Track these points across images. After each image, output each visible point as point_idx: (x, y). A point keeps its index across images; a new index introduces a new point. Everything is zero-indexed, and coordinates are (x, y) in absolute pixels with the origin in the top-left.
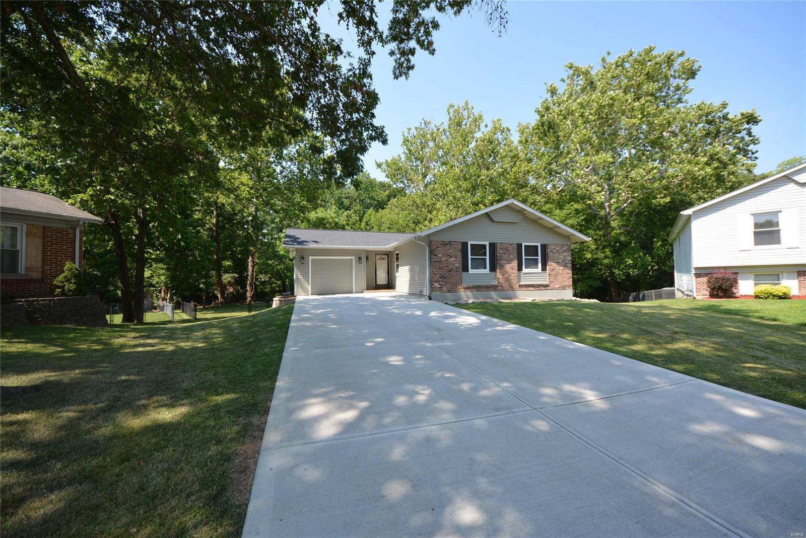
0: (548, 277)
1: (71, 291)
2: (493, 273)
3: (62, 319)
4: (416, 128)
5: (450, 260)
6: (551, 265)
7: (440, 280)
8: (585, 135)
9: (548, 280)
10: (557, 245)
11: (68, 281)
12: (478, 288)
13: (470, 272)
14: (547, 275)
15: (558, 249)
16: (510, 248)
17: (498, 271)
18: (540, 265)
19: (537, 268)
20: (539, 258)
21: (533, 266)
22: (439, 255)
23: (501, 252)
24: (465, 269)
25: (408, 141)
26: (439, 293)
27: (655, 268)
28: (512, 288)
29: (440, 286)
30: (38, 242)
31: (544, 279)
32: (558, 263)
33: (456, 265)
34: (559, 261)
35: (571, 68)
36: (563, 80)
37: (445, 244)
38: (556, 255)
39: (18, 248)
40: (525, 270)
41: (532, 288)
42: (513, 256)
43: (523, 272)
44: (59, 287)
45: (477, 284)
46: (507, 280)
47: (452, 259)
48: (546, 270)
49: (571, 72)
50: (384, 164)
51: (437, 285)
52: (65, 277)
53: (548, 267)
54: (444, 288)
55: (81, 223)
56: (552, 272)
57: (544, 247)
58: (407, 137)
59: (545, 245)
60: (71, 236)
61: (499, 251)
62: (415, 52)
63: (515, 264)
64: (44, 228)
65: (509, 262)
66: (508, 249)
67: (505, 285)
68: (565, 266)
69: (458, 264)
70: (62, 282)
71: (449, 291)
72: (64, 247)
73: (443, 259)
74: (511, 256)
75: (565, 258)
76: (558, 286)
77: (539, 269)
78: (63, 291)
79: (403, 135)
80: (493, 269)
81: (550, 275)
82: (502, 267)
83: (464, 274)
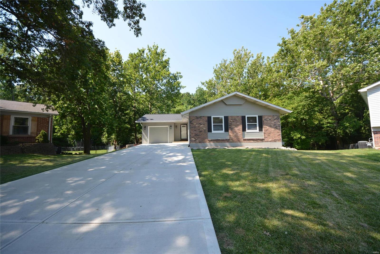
0: (263, 135)
1: (41, 141)
2: (227, 133)
3: (34, 152)
4: (220, 64)
5: (200, 126)
6: (265, 128)
7: (195, 136)
8: (308, 53)
9: (263, 136)
10: (270, 116)
11: (41, 137)
12: (217, 141)
13: (212, 132)
14: (263, 134)
15: (270, 118)
16: (237, 119)
17: (230, 131)
18: (258, 128)
19: (256, 129)
20: (257, 123)
21: (253, 129)
22: (194, 124)
23: (231, 121)
24: (210, 130)
25: (216, 71)
26: (194, 143)
27: (366, 128)
28: (239, 141)
29: (195, 140)
30: (36, 123)
31: (261, 136)
32: (270, 126)
33: (204, 129)
34: (271, 125)
35: (303, 18)
36: (298, 25)
37: (197, 118)
38: (269, 122)
39: (29, 125)
40: (247, 131)
41: (252, 141)
42: (239, 123)
43: (246, 132)
44: (37, 140)
45: (216, 139)
46: (236, 136)
47: (202, 126)
48: (262, 131)
49: (303, 20)
50: (205, 83)
51: (193, 139)
52: (40, 136)
53: (263, 129)
54: (197, 141)
55: (51, 115)
56: (266, 132)
57: (260, 118)
58: (216, 69)
59: (261, 116)
60: (48, 120)
61: (230, 120)
62: (139, 21)
63: (240, 127)
64: (38, 118)
65: (237, 126)
66: (236, 119)
67: (235, 139)
68: (276, 128)
69: (205, 128)
70: (39, 138)
71: (200, 142)
72: (45, 125)
73: (196, 125)
74: (238, 123)
75: (275, 123)
76: (271, 140)
77: (258, 130)
78: (39, 141)
79: (214, 68)
80: (227, 130)
81: (264, 133)
82: (232, 129)
83: (209, 133)
